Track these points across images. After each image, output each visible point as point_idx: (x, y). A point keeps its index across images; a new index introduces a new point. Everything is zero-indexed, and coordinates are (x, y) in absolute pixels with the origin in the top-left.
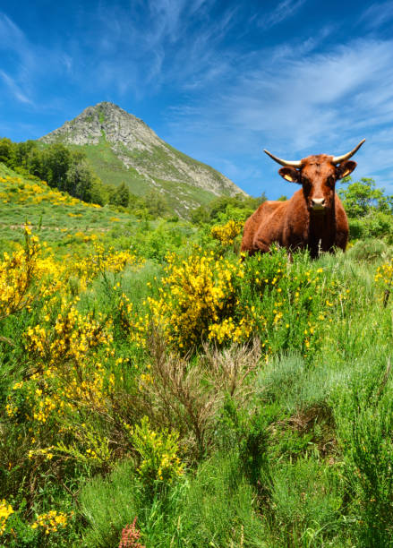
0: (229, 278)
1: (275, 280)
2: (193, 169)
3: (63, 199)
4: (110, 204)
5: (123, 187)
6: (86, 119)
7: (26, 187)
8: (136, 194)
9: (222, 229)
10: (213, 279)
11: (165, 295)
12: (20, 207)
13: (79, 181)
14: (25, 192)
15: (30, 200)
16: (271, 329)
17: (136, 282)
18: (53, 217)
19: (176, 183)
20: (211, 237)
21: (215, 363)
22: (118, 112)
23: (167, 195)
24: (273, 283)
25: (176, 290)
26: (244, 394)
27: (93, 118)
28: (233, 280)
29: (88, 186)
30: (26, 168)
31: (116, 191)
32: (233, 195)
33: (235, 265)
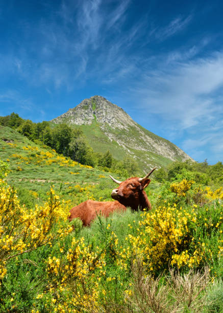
0: (186, 223)
1: (218, 224)
2: (156, 142)
3: (67, 162)
4: (99, 166)
5: (108, 154)
6: (83, 107)
7: (41, 153)
8: (117, 159)
9: (178, 185)
10: (175, 223)
11: (141, 233)
12: (37, 167)
13: (78, 149)
14: (41, 156)
15: (44, 162)
16: (216, 259)
17: (120, 223)
18: (59, 175)
19: (144, 152)
20: (170, 191)
21: (178, 283)
22: (105, 103)
23: (138, 160)
24: (217, 226)
25: (149, 230)
26: (198, 306)
27: (88, 106)
28: (188, 224)
29: (84, 153)
30: (42, 141)
31: (103, 157)
32: (184, 161)
33: (190, 213)
